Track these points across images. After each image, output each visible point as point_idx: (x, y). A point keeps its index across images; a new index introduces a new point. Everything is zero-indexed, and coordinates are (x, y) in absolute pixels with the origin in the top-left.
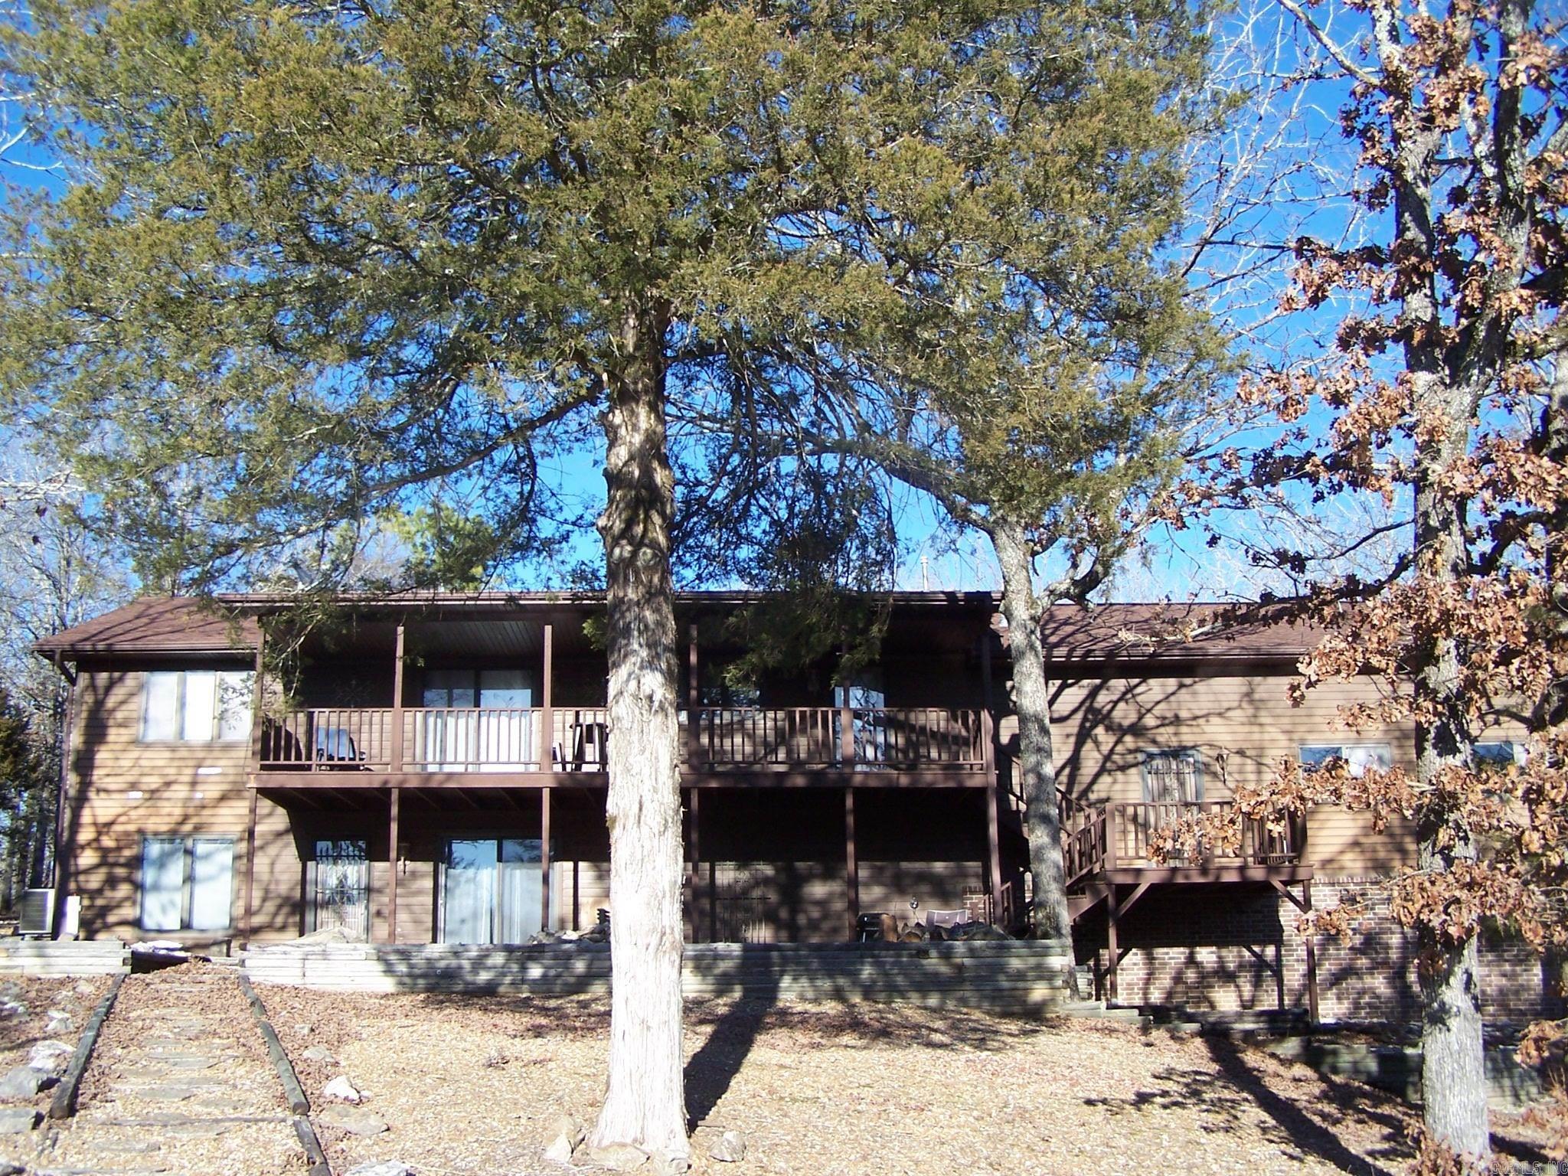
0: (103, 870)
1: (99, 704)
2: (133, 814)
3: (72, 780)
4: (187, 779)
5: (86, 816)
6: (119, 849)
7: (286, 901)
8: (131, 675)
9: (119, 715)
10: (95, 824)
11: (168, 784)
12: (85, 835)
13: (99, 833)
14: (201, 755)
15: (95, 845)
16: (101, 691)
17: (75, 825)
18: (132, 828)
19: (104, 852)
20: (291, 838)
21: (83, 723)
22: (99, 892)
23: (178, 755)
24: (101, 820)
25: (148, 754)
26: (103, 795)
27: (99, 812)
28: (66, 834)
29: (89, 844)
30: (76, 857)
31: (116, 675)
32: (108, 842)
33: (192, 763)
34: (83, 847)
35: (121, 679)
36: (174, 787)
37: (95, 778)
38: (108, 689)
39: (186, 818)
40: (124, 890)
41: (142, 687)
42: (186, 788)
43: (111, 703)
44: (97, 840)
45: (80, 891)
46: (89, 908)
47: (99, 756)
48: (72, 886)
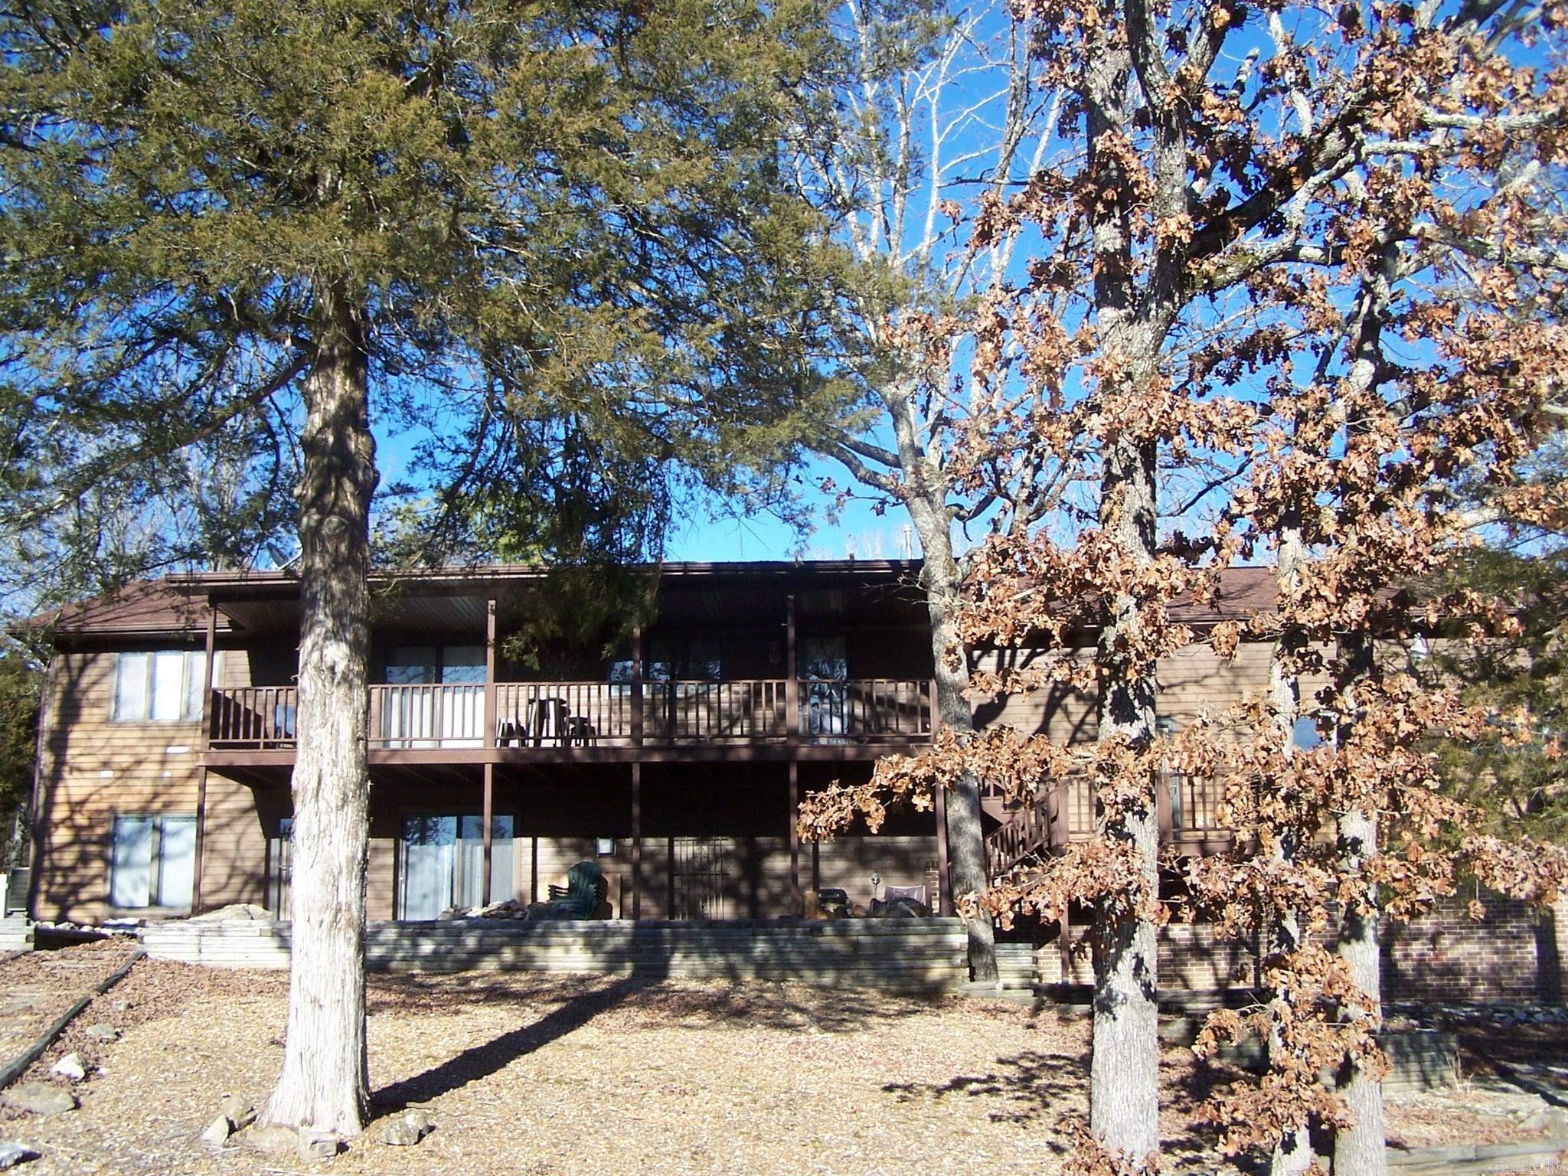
0: (76, 848)
1: (73, 684)
2: (105, 792)
3: (46, 758)
4: (158, 758)
5: (60, 795)
6: (91, 827)
7: (251, 877)
8: (104, 656)
9: (92, 695)
10: (69, 803)
11: (139, 763)
12: (59, 813)
13: (73, 812)
14: (171, 734)
15: (68, 823)
16: (75, 672)
17: (50, 804)
18: (103, 806)
19: (78, 829)
20: (255, 814)
21: (57, 704)
22: (73, 869)
23: (148, 734)
24: (75, 799)
25: (119, 734)
26: (76, 774)
27: (73, 791)
28: (41, 813)
29: (63, 821)
30: (50, 836)
31: (90, 655)
32: (81, 820)
33: (162, 742)
34: (57, 826)
35: (94, 660)
36: (144, 766)
37: (68, 758)
38: (82, 669)
39: (156, 795)
40: (96, 866)
41: (115, 667)
42: (157, 766)
43: (85, 681)
44: (70, 818)
45: (55, 868)
46: (62, 885)
47: (72, 736)
48: (47, 864)
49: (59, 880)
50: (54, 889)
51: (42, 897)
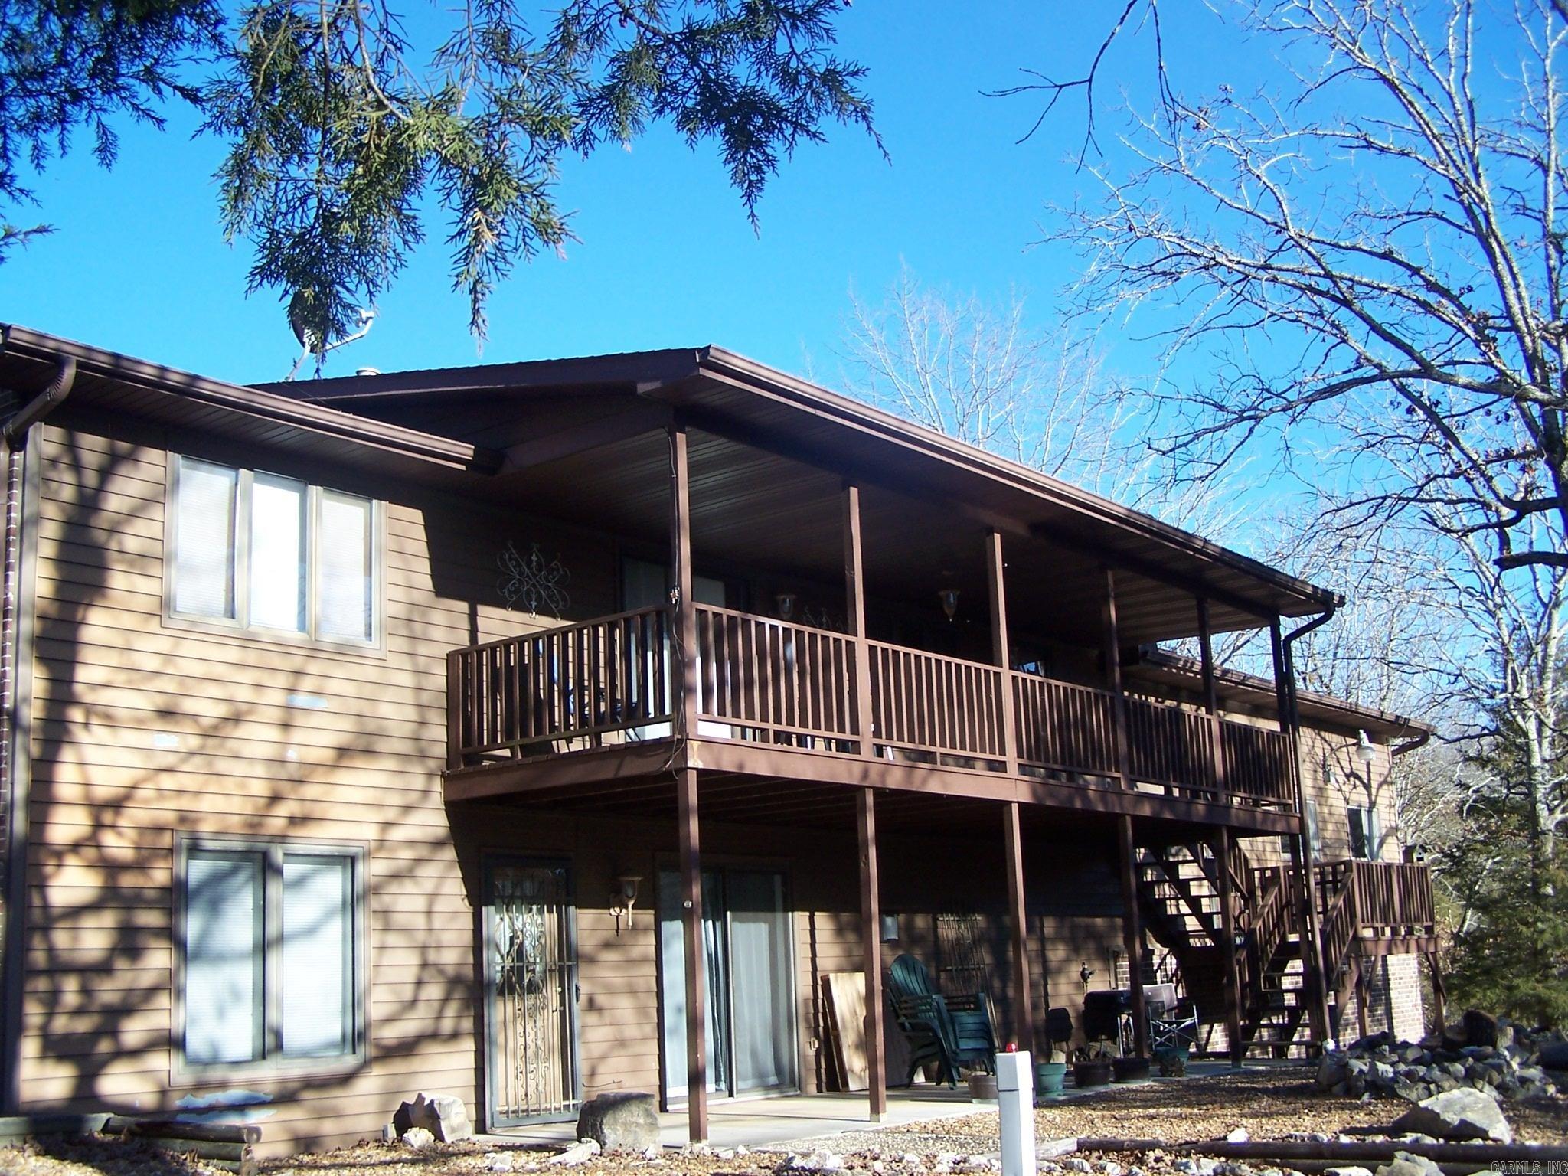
0: (108, 919)
1: (88, 503)
2: (167, 782)
3: (28, 680)
4: (276, 715)
5: (67, 778)
6: (140, 866)
7: (454, 982)
8: (153, 457)
9: (131, 544)
10: (88, 801)
11: (236, 719)
12: (65, 826)
13: (98, 826)
14: (296, 663)
15: (90, 853)
16: (91, 479)
17: (42, 799)
18: (168, 817)
19: (110, 868)
20: (450, 854)
21: (48, 549)
22: (104, 968)
23: (251, 657)
24: (102, 793)
25: (188, 648)
26: (100, 733)
27: (98, 776)
28: (19, 822)
29: (75, 847)
30: (42, 887)
31: (123, 446)
32: (118, 845)
33: (282, 680)
34: (60, 858)
35: (131, 458)
36: (243, 731)
37: (78, 688)
38: (106, 473)
39: (275, 799)
40: (158, 958)
41: (165, 491)
42: (275, 734)
43: (114, 503)
44: (92, 840)
45: (58, 968)
46: (79, 1012)
47: (87, 634)
48: (39, 958)
49: (71, 998)
50: (61, 1024)
51: (30, 1047)
